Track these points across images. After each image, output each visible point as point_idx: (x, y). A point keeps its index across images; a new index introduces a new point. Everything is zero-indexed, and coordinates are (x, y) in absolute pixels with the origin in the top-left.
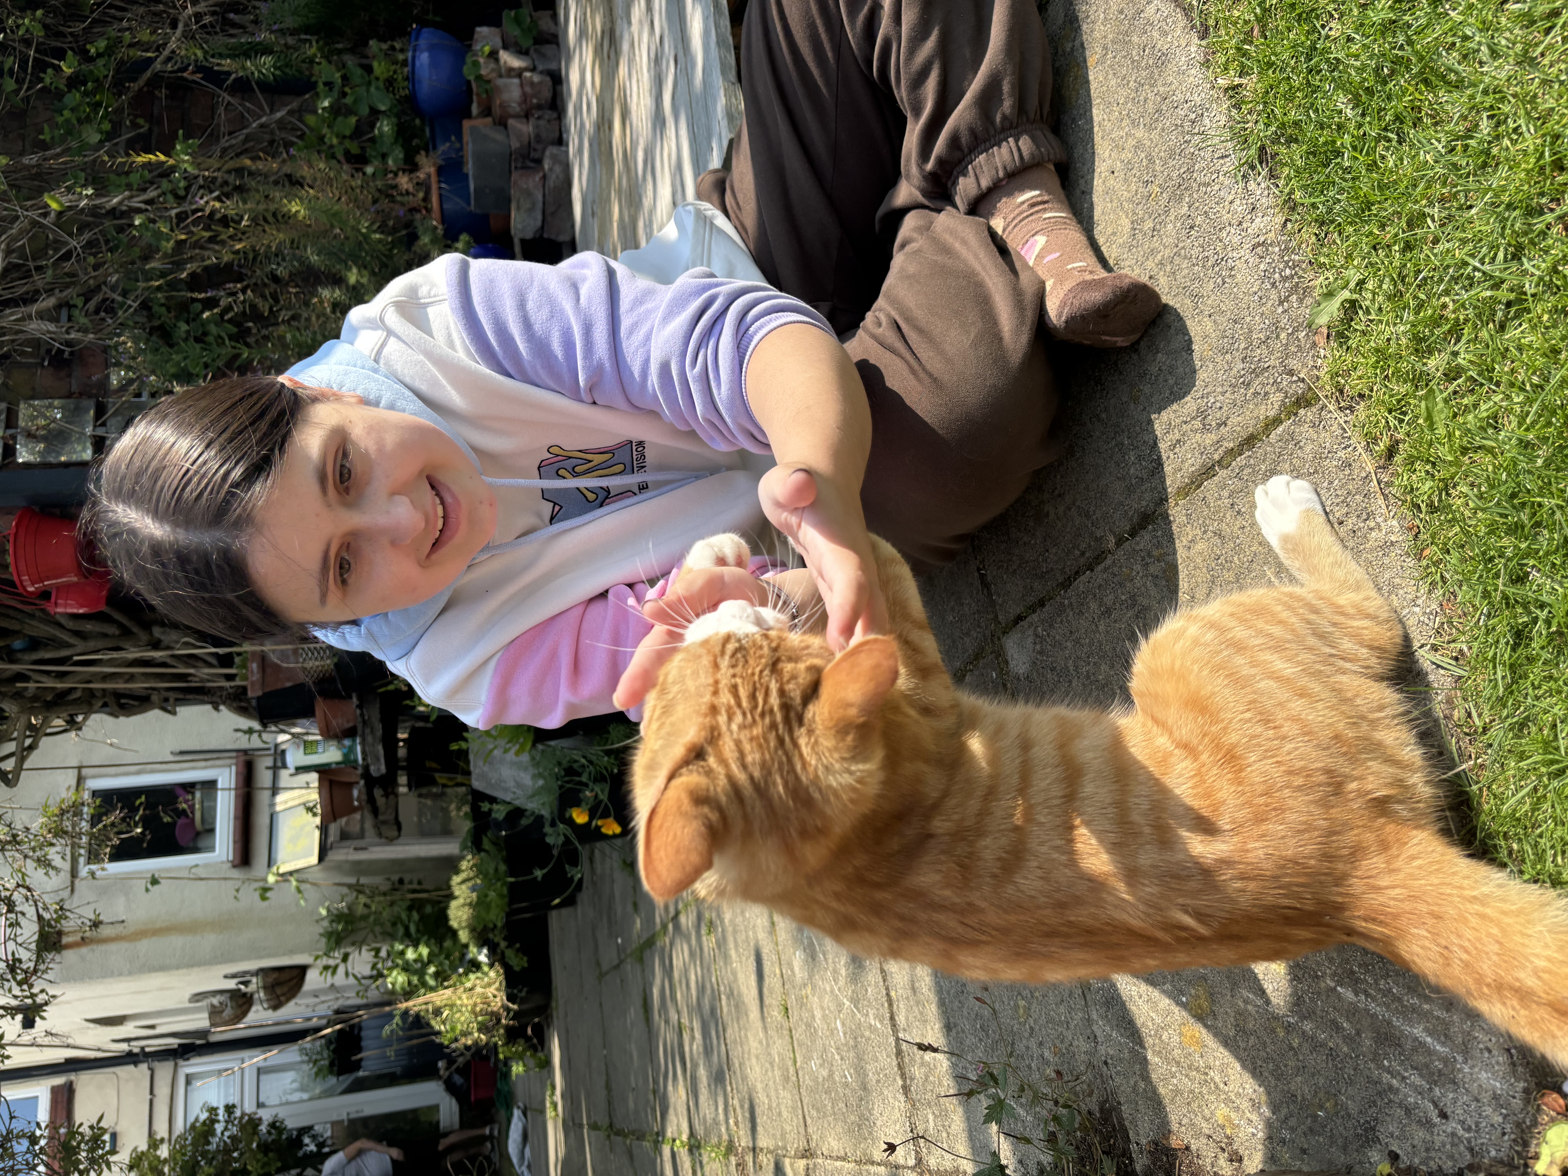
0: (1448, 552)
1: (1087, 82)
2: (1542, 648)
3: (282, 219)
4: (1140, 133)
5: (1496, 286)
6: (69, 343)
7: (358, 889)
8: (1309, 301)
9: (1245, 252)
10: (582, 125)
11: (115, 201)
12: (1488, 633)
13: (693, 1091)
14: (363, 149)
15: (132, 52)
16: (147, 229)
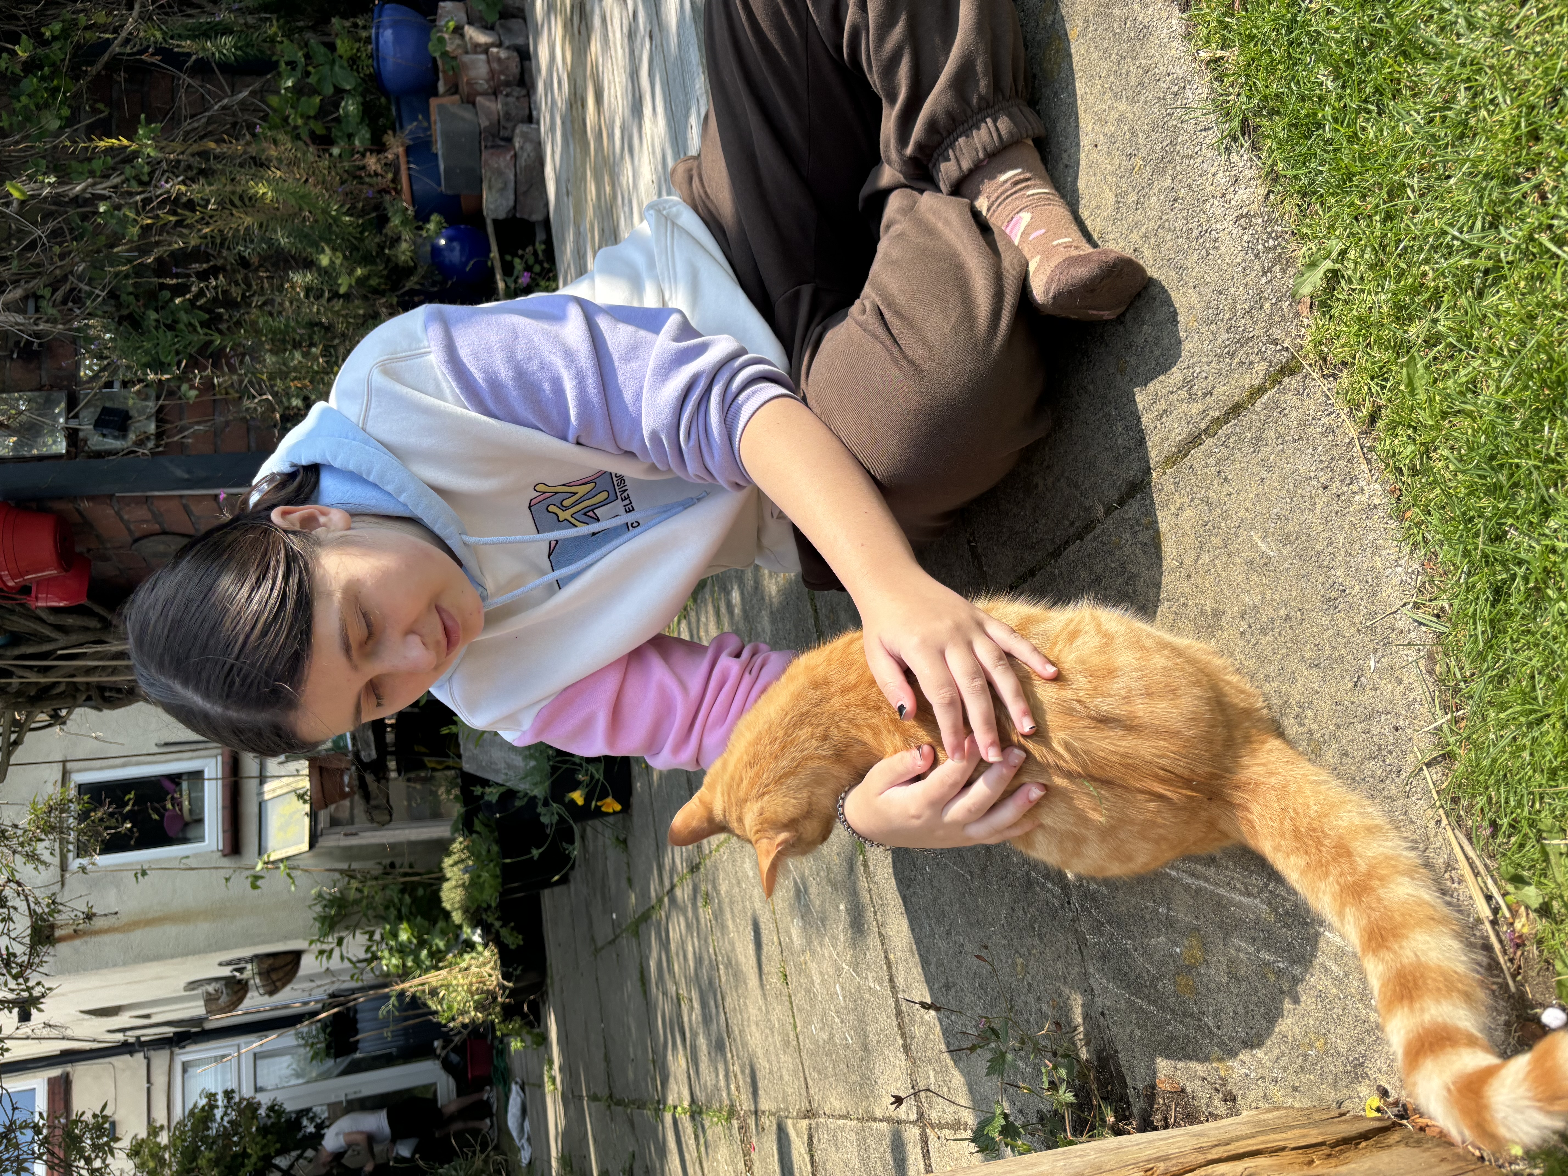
0: (1429, 513)
1: (1069, 55)
2: (1521, 603)
3: (249, 202)
4: (1123, 106)
5: (1475, 254)
6: (37, 335)
7: (350, 874)
8: (1292, 271)
9: (1229, 224)
10: (554, 102)
11: (78, 188)
12: (1468, 590)
13: (694, 1059)
14: (329, 129)
15: (88, 35)
16: (112, 216)
